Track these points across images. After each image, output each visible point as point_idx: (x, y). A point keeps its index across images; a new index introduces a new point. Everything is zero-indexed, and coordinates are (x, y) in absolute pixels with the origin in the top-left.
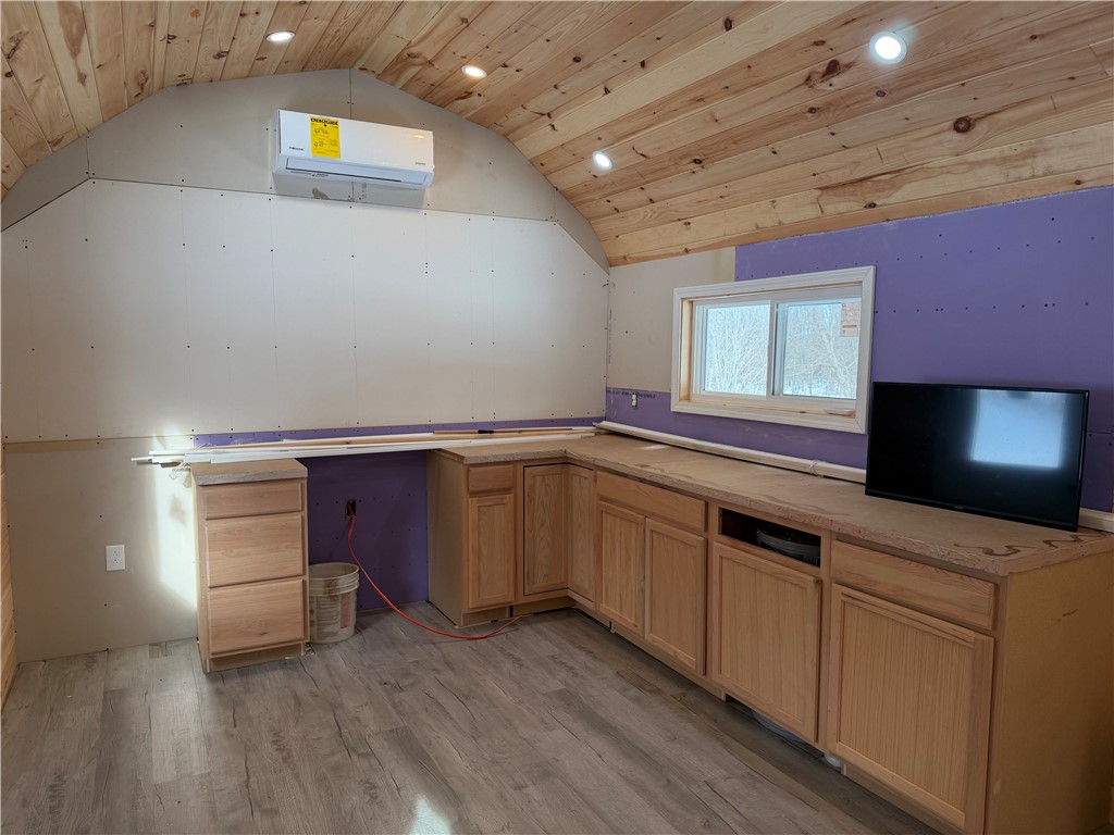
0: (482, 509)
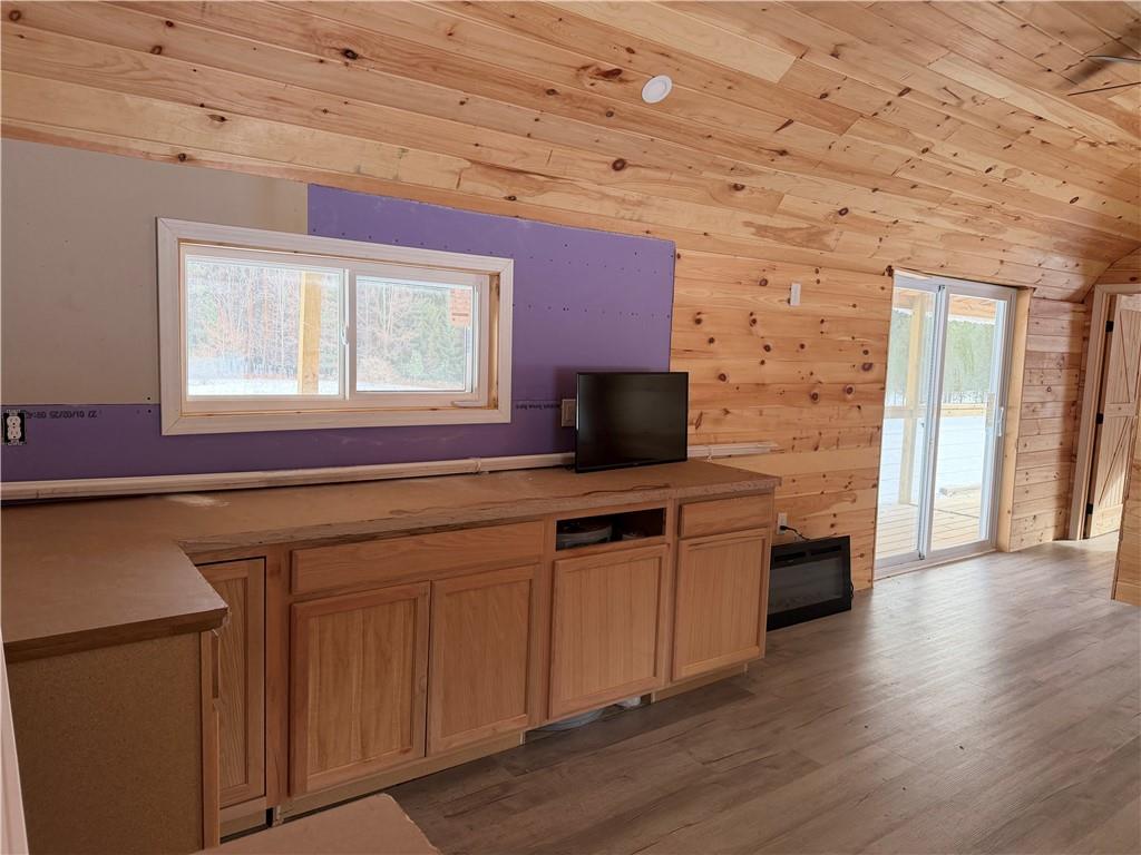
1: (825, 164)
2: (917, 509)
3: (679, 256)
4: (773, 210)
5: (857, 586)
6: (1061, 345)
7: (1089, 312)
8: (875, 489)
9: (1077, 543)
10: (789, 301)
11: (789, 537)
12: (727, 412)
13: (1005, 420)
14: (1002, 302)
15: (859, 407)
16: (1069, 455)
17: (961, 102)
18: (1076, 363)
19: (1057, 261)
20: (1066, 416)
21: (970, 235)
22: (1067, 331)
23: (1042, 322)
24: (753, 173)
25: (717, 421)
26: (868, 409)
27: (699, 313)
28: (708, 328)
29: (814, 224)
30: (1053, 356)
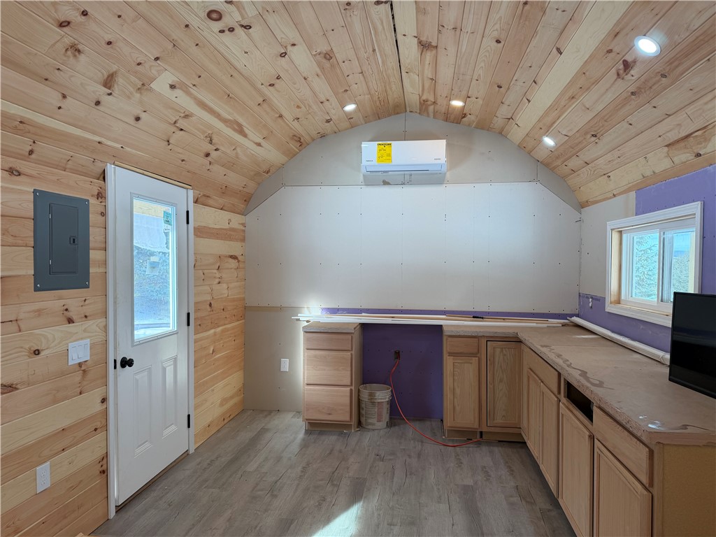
0: (456, 364)
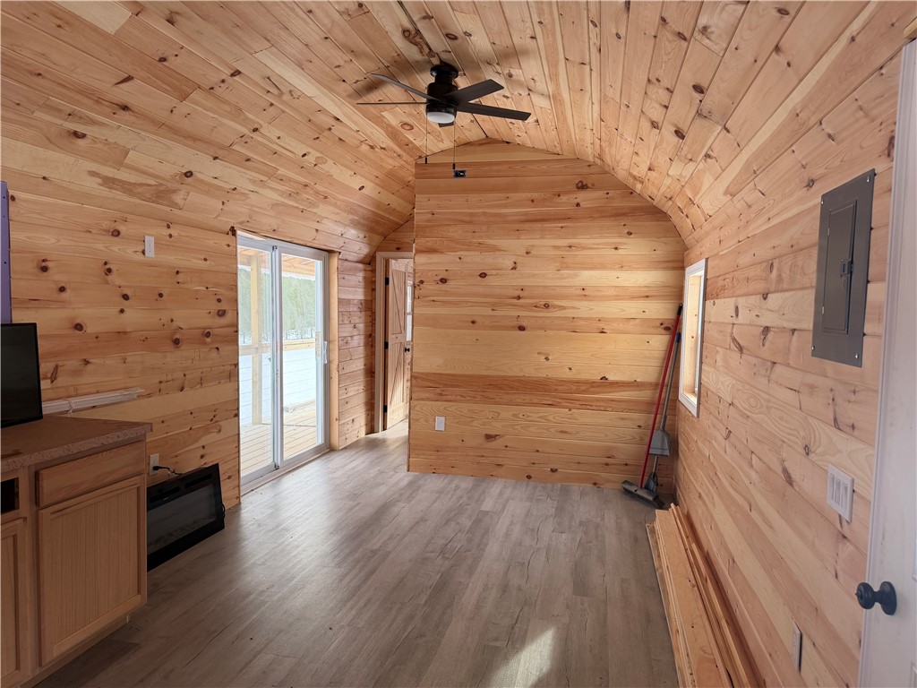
1: (167, 126)
2: (270, 427)
3: (13, 198)
4: (120, 164)
5: (227, 504)
6: (359, 295)
7: (374, 271)
8: (236, 418)
9: (379, 435)
10: (143, 252)
11: (162, 476)
12: (87, 362)
13: (329, 351)
14: (319, 262)
15: (217, 348)
16: (370, 372)
17: (281, 93)
18: (369, 307)
19: (352, 233)
20: (366, 345)
21: (293, 207)
22: (362, 284)
23: (346, 277)
24: (93, 122)
25: (76, 373)
26: (225, 349)
27: (44, 261)
28: (56, 276)
29: (162, 182)
30: (355, 302)
